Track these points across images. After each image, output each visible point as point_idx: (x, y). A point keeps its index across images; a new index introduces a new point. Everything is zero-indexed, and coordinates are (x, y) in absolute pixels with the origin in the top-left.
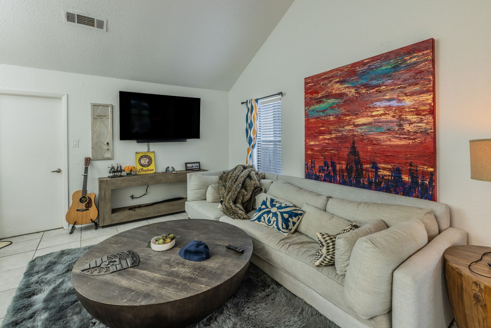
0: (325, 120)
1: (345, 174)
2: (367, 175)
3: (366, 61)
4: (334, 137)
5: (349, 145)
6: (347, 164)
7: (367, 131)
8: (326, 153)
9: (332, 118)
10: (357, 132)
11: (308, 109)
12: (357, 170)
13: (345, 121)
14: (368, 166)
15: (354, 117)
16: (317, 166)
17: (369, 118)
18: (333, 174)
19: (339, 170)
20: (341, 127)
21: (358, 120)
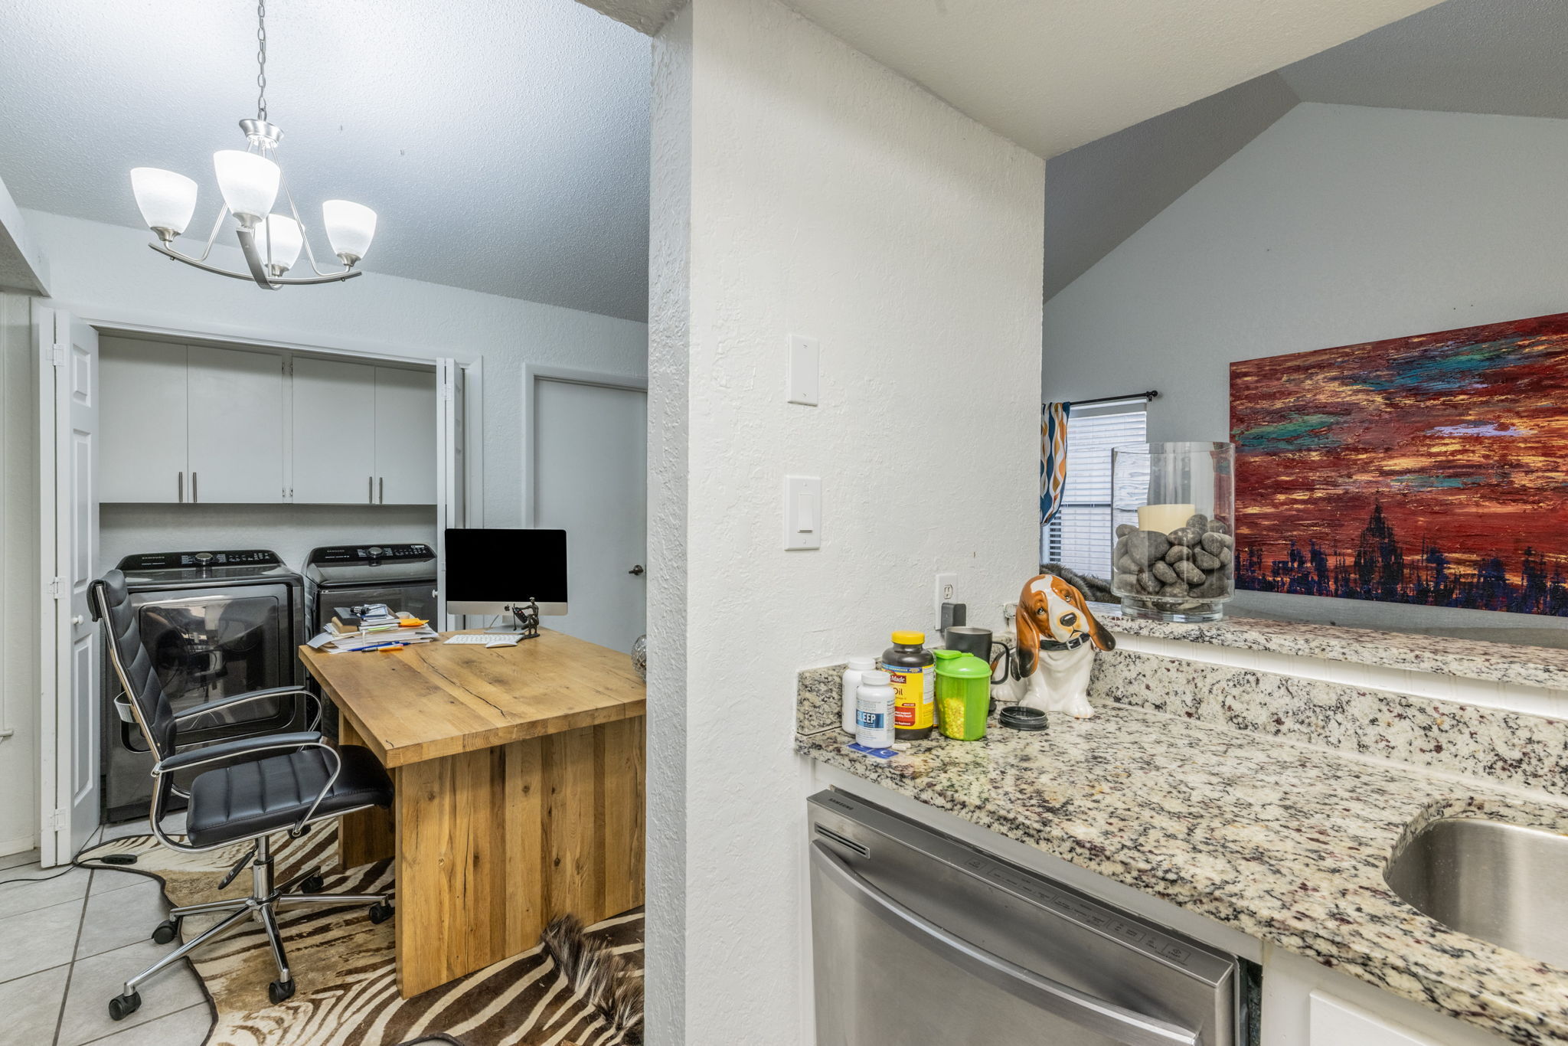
0: (1293, 460)
1: (1352, 576)
2: (1414, 577)
3: (1416, 340)
4: (1320, 498)
5: (1366, 515)
6: (1359, 555)
7: (1416, 486)
8: (1295, 533)
9: (1315, 456)
10: (1388, 486)
11: (1243, 433)
12: (1387, 566)
13: (1356, 464)
14: (1418, 557)
15: (1382, 455)
16: (1269, 561)
17: (1423, 459)
18: (1316, 578)
19: (1336, 567)
20: (1341, 476)
21: (1390, 463)
